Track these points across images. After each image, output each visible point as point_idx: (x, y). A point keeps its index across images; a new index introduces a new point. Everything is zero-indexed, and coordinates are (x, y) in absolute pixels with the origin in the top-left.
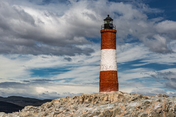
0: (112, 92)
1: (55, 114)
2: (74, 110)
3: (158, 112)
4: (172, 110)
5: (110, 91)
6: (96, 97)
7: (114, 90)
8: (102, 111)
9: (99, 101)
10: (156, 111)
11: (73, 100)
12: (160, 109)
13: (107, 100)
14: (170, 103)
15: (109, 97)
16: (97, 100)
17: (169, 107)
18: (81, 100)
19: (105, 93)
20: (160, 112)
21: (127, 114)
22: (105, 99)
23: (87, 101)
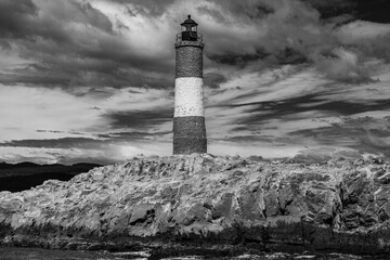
0: (195, 155)
1: (84, 193)
2: (116, 187)
3: (251, 189)
4: (275, 187)
5: (190, 153)
6: (163, 164)
7: (198, 151)
8: (159, 189)
9: (169, 172)
10: (248, 188)
11: (125, 170)
12: (255, 185)
13: (183, 170)
14: (274, 175)
15: (187, 163)
16: (164, 169)
17: (271, 181)
18: (137, 169)
19: (181, 156)
20: (255, 191)
21: (199, 194)
22: (179, 167)
23: (147, 170)
